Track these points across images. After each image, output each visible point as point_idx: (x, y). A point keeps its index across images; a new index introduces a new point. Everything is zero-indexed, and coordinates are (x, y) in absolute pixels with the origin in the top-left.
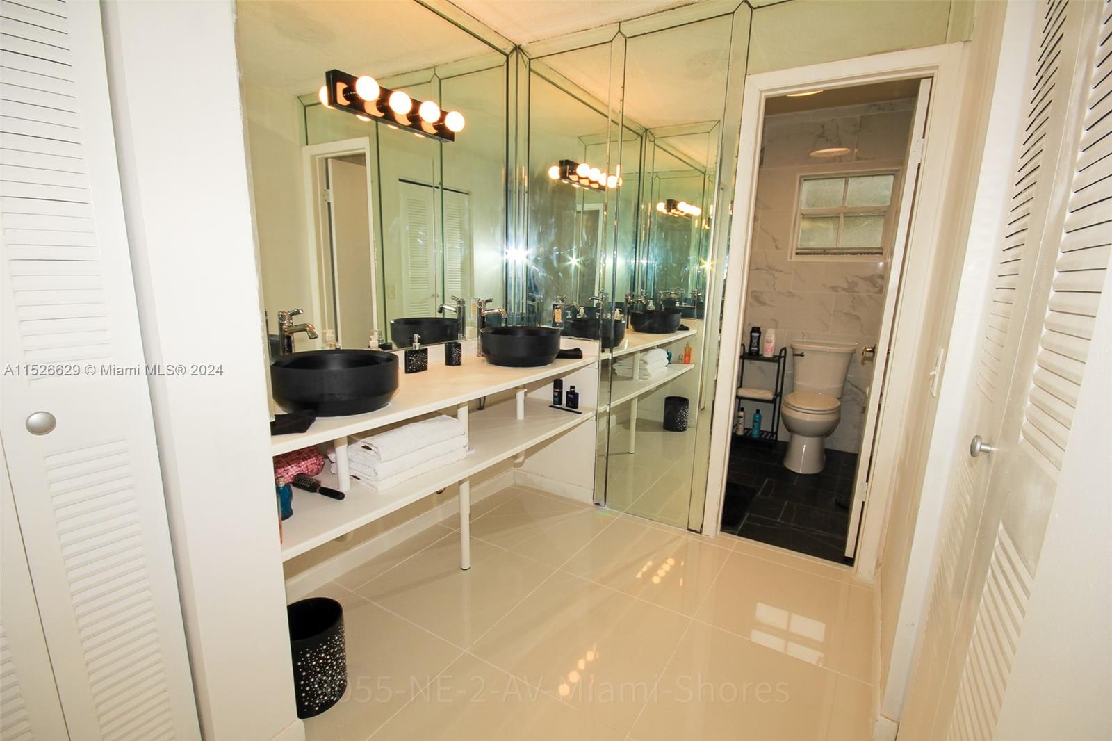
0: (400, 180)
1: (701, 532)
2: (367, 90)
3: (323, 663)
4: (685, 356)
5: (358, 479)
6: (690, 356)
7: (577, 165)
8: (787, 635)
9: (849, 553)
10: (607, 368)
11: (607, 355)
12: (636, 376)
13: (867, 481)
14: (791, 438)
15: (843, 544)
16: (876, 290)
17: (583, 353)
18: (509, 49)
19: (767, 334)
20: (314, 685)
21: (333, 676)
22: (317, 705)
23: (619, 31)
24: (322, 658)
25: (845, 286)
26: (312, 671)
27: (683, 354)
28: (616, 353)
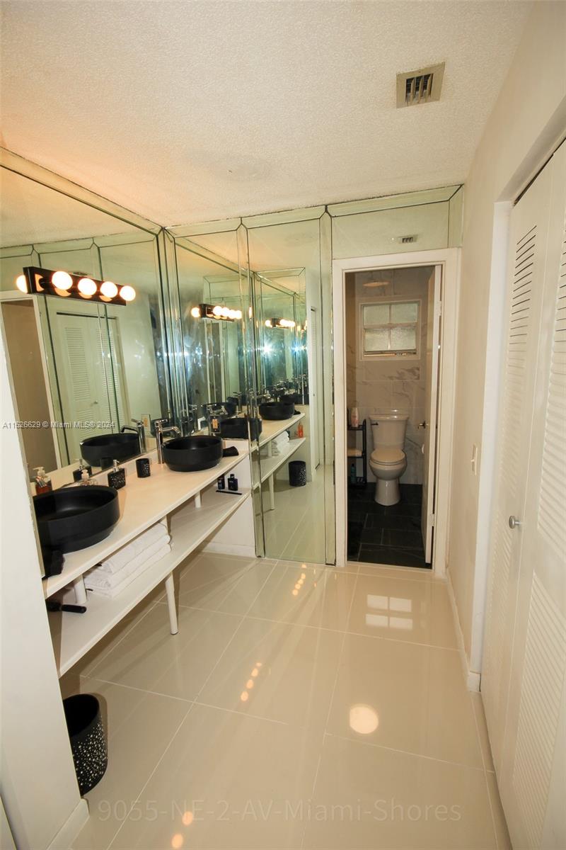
0: (58, 313)
1: (335, 565)
2: (61, 281)
3: (91, 749)
4: (299, 432)
5: (92, 590)
6: (302, 431)
7: (213, 307)
8: (389, 613)
9: (428, 560)
10: (256, 457)
11: (255, 447)
12: (270, 454)
13: (434, 513)
14: (377, 481)
15: (423, 553)
16: (416, 377)
17: (238, 450)
18: (157, 230)
19: (353, 411)
20: (86, 768)
21: (99, 756)
22: (90, 782)
23: (242, 224)
24: (91, 745)
25: (397, 376)
26: (84, 758)
27: (297, 430)
28: (261, 443)
